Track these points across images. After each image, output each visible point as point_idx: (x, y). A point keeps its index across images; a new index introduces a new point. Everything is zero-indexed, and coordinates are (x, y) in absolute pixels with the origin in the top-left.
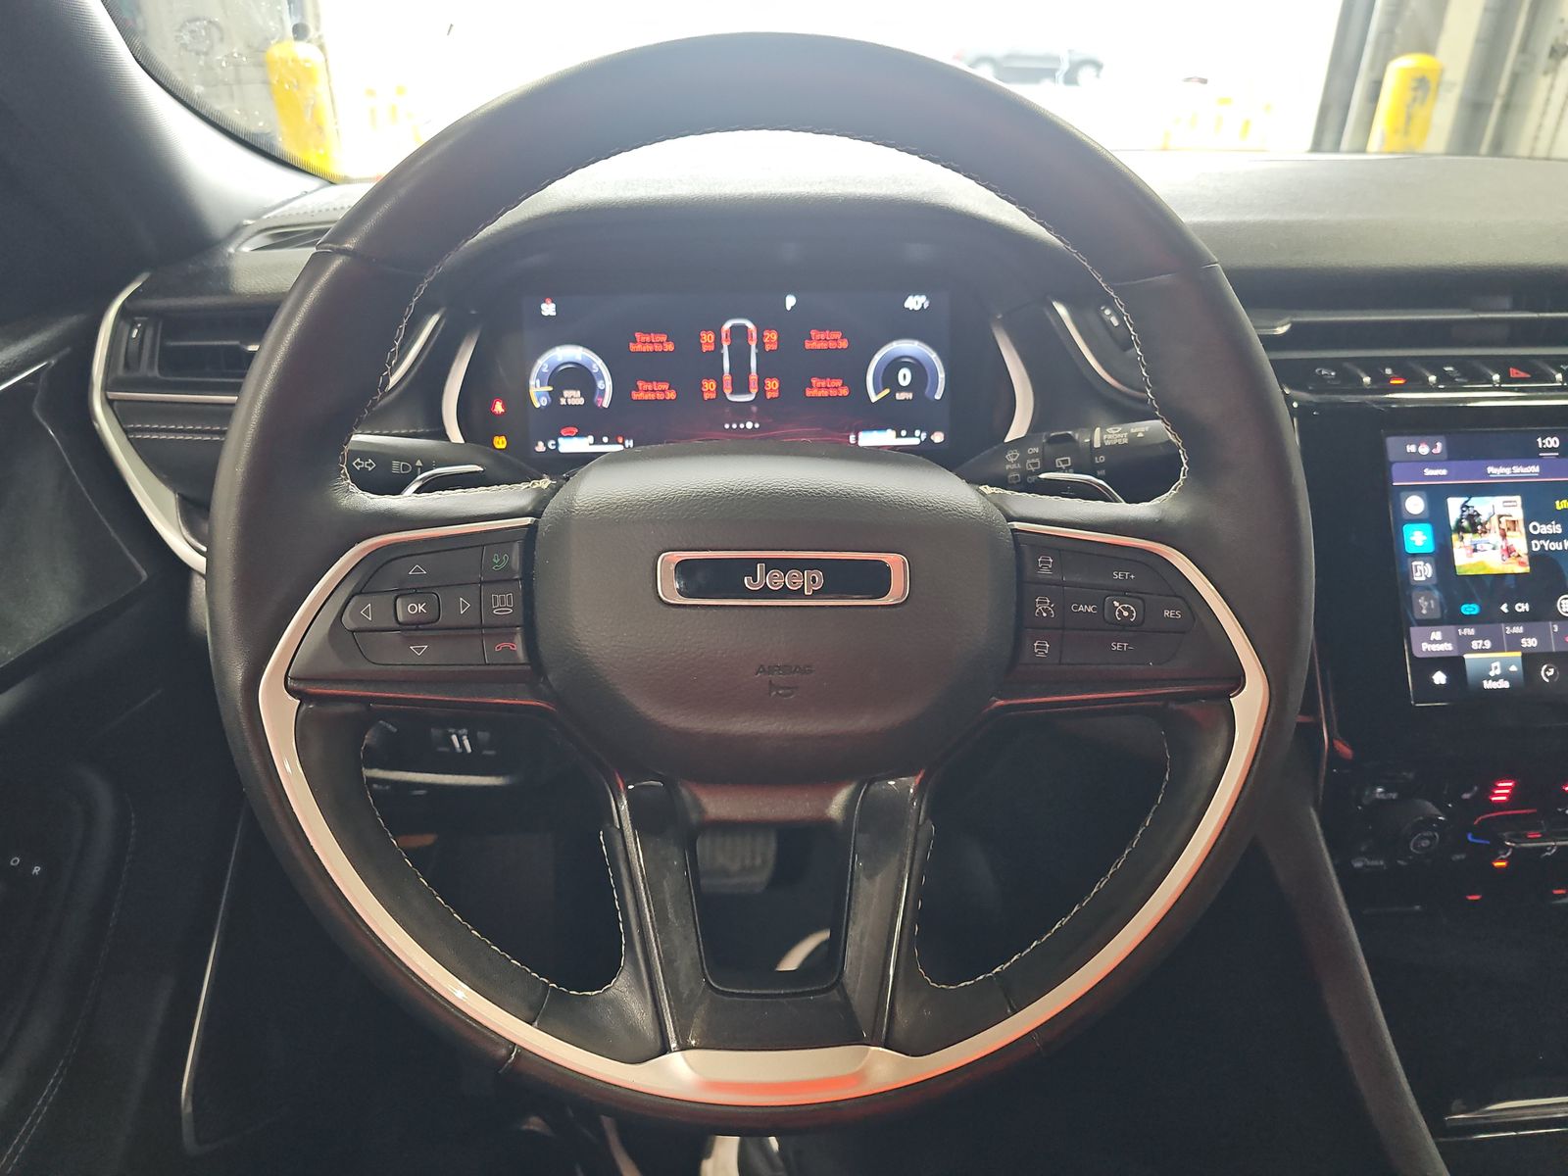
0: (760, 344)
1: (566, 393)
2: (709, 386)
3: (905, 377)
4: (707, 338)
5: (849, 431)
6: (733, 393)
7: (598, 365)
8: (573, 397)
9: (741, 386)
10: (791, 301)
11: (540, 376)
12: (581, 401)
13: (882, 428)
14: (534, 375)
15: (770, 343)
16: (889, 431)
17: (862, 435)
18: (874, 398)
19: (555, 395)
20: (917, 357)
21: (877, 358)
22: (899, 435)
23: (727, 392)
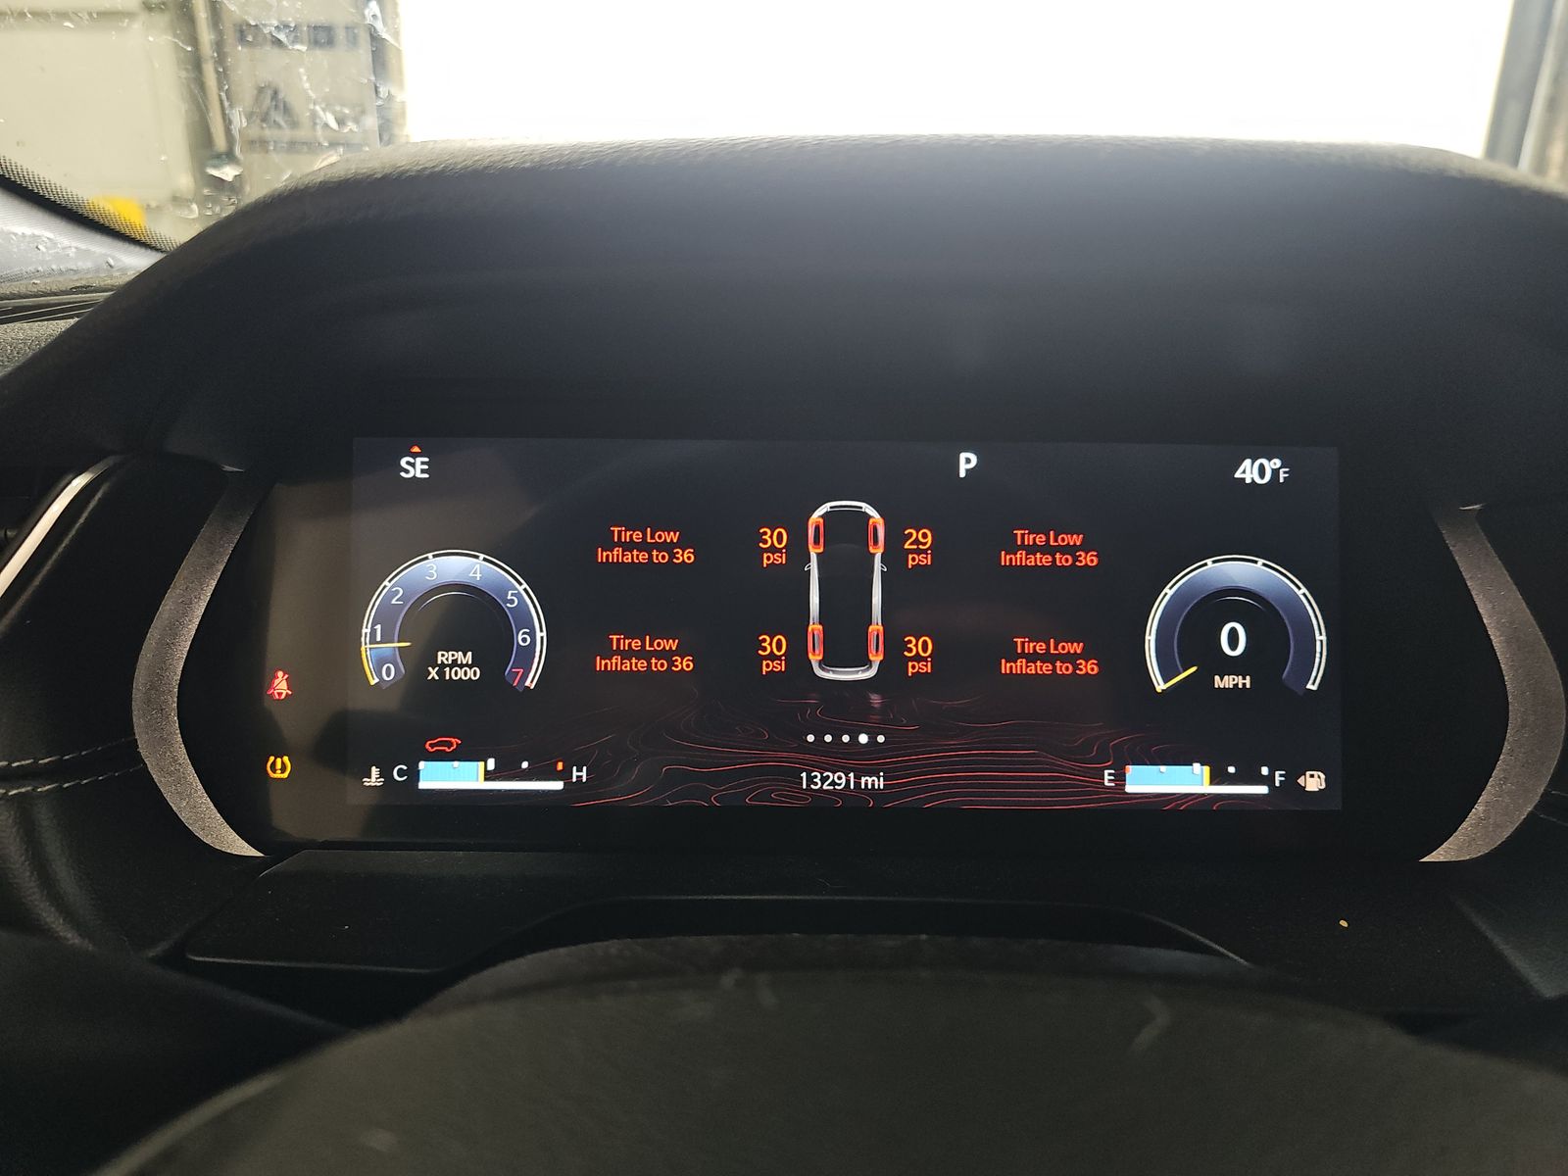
0: (895, 555)
1: (442, 657)
2: (773, 645)
3: (1233, 639)
4: (774, 537)
5: (1102, 759)
6: (825, 663)
7: (518, 592)
8: (460, 666)
9: (846, 647)
10: (967, 462)
11: (384, 616)
12: (473, 674)
13: (1180, 757)
14: (370, 613)
15: (918, 552)
16: (1197, 766)
17: (1132, 771)
18: (1161, 686)
19: (419, 659)
20: (1265, 595)
21: (1169, 592)
22: (1217, 778)
23: (815, 659)
